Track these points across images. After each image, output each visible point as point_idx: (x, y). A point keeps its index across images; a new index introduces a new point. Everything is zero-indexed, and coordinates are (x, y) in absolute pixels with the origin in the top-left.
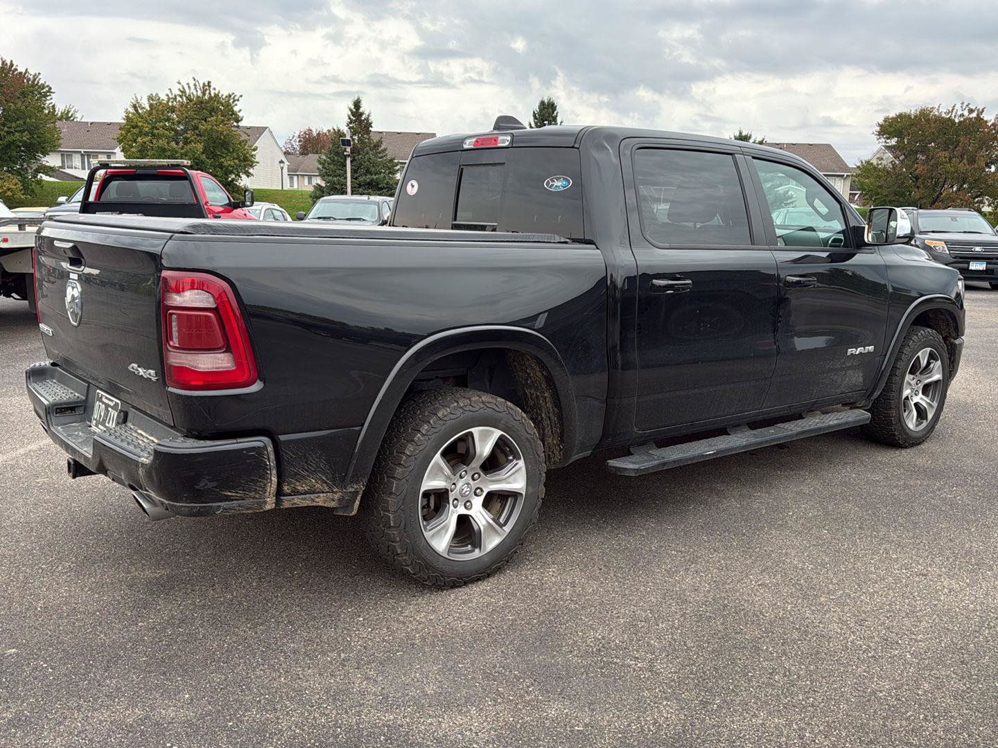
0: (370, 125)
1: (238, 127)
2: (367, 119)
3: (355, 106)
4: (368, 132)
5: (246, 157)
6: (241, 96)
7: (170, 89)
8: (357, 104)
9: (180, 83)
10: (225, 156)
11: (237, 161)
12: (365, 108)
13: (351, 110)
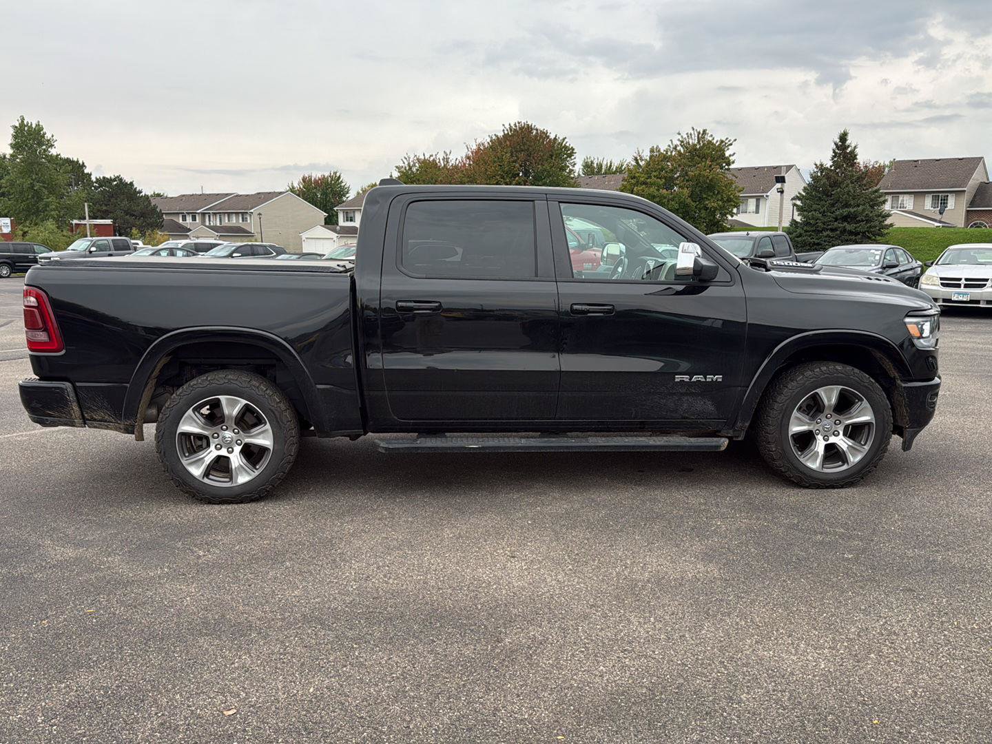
0: (855, 157)
1: (728, 169)
2: (852, 152)
3: (841, 140)
4: (853, 165)
5: (730, 198)
6: (735, 140)
7: (671, 140)
8: (843, 138)
9: (679, 134)
10: (710, 198)
11: (720, 203)
12: (851, 141)
13: (836, 144)
